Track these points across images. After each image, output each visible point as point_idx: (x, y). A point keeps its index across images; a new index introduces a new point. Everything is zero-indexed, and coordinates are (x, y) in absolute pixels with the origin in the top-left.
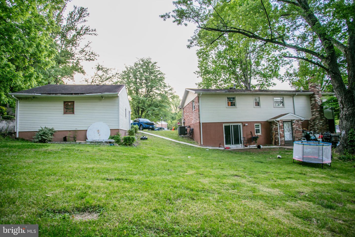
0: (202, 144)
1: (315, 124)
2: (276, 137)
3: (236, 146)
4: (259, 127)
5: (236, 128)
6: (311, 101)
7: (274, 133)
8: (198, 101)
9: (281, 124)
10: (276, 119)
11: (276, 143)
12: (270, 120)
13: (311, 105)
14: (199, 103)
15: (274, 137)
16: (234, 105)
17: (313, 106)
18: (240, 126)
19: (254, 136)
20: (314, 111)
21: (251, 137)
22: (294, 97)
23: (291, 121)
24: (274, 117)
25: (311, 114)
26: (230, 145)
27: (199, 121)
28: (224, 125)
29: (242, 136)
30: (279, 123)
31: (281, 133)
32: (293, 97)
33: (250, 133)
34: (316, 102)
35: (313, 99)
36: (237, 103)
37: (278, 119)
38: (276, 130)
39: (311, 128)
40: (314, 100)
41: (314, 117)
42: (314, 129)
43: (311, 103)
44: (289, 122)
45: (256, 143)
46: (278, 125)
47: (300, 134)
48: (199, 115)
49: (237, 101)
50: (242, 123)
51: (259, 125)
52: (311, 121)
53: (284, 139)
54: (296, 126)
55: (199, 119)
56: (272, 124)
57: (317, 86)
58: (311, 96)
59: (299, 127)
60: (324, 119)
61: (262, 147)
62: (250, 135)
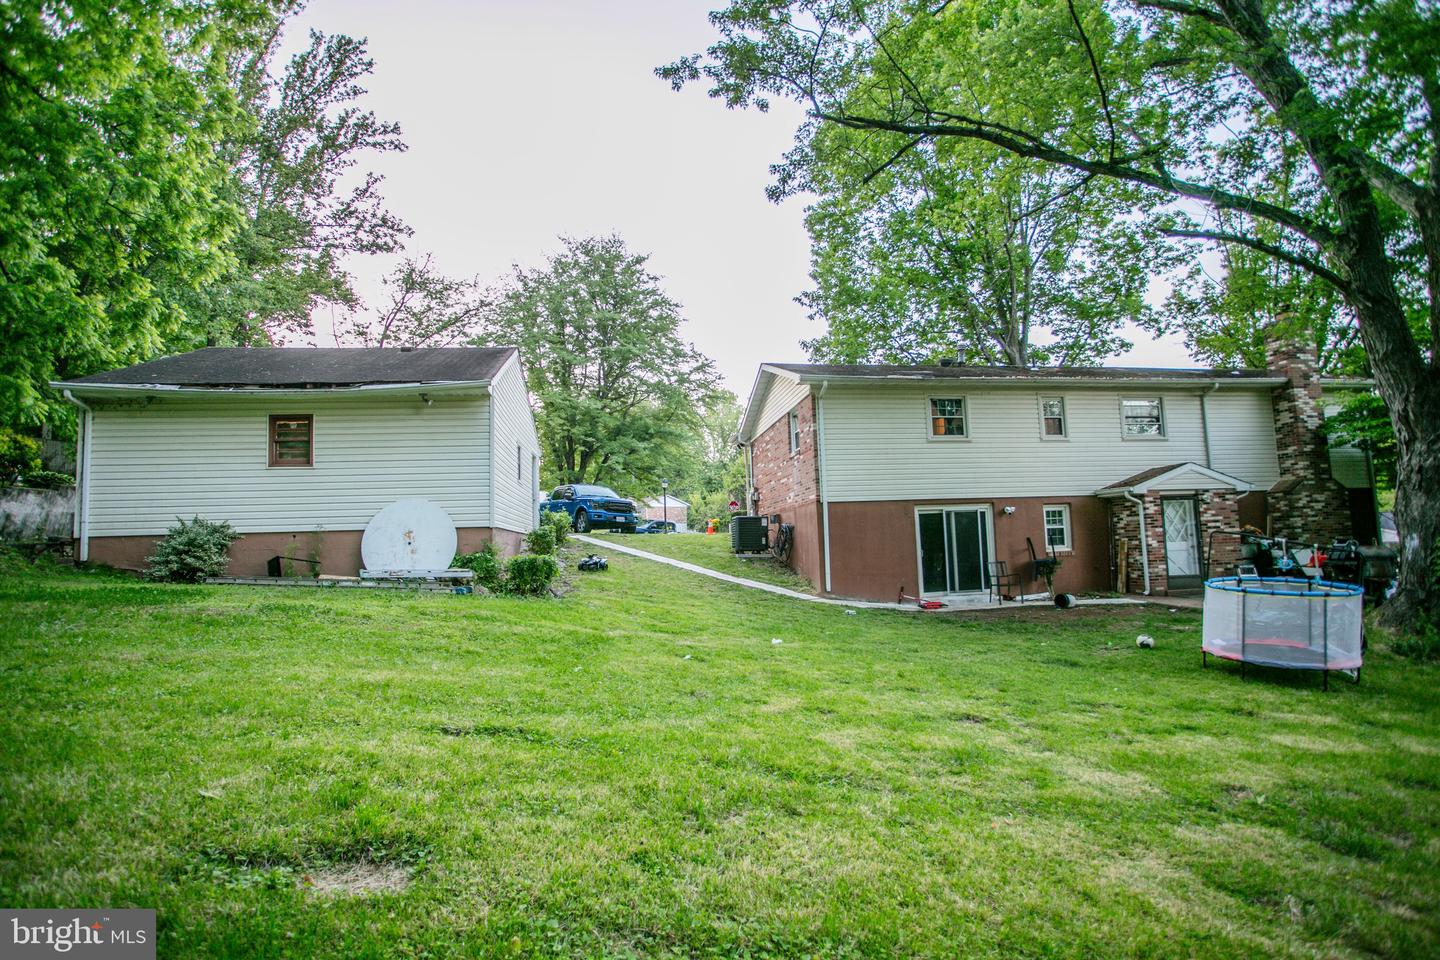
0: (829, 588)
1: (1292, 507)
2: (1131, 560)
3: (965, 598)
4: (1061, 522)
5: (969, 525)
6: (1277, 412)
7: (1123, 543)
8: (814, 415)
9: (1152, 509)
10: (1132, 486)
11: (1133, 587)
12: (1108, 491)
13: (1278, 430)
14: (815, 422)
15: (1124, 563)
16: (960, 430)
17: (1286, 435)
18: (983, 514)
19: (1040, 557)
20: (1288, 456)
21: (1028, 559)
22: (1205, 399)
23: (1196, 497)
24: (1123, 479)
25: (1277, 465)
26: (941, 593)
27: (818, 496)
28: (917, 511)
29: (991, 558)
30: (1144, 503)
31: (1155, 544)
32: (1201, 397)
33: (1025, 545)
34: (1296, 418)
35: (1284, 405)
36: (970, 421)
37: (1141, 488)
38: (1133, 533)
39: (1276, 526)
40: (1289, 410)
41: (1289, 478)
42: (1289, 527)
43: (1276, 421)
44: (1186, 501)
45: (1050, 584)
46: (1141, 513)
47: (1232, 548)
48: (817, 470)
49: (970, 416)
50: (992, 501)
51: (1060, 513)
52: (1277, 495)
53: (1167, 570)
54: (1213, 515)
55: (818, 489)
56: (1116, 509)
57: (1302, 351)
58: (1276, 393)
59: (1227, 521)
60: (1333, 487)
61: (1073, 600)
62: (1027, 553)
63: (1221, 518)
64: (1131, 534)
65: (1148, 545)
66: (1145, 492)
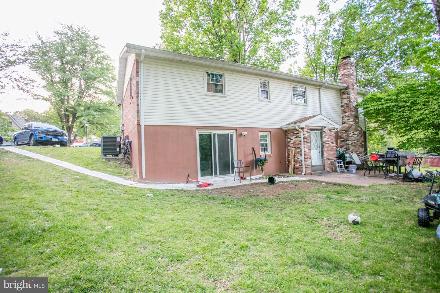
0: (144, 177)
1: (348, 137)
2: (296, 159)
3: (222, 179)
4: (266, 141)
5: (225, 141)
6: (342, 99)
7: (292, 151)
8: (137, 72)
9: (307, 135)
10: (300, 124)
11: (297, 170)
12: (288, 126)
13: (342, 106)
14: (138, 76)
15: (293, 160)
16: (221, 91)
17: (345, 108)
18: (231, 135)
19: (258, 157)
20: (346, 116)
21: (252, 159)
22: (321, 90)
23: (321, 131)
24: (296, 119)
25: (341, 120)
26: (210, 177)
27: (138, 121)
28: (198, 132)
29: (235, 158)
30: (303, 131)
31: (307, 150)
32: (319, 89)
33: (251, 151)
34: (350, 101)
35: (345, 96)
36: (226, 86)
37: (303, 125)
38: (297, 146)
39: (341, 144)
40: (347, 98)
41: (346, 125)
42: (346, 145)
43: (342, 102)
44: (317, 132)
45: (262, 171)
46: (302, 136)
47: (333, 153)
48: (138, 105)
49: (226, 84)
50: (236, 129)
51: (266, 136)
52: (342, 132)
53: (311, 163)
54: (327, 138)
55: (138, 117)
56: (289, 135)
57: (352, 75)
58: (342, 91)
59: (332, 141)
60: (360, 129)
61: (277, 179)
62: (252, 155)
63: (330, 140)
64: (296, 146)
65: (305, 152)
66: (304, 126)
